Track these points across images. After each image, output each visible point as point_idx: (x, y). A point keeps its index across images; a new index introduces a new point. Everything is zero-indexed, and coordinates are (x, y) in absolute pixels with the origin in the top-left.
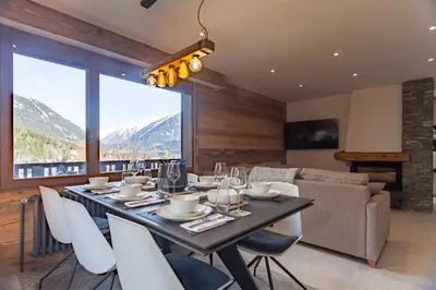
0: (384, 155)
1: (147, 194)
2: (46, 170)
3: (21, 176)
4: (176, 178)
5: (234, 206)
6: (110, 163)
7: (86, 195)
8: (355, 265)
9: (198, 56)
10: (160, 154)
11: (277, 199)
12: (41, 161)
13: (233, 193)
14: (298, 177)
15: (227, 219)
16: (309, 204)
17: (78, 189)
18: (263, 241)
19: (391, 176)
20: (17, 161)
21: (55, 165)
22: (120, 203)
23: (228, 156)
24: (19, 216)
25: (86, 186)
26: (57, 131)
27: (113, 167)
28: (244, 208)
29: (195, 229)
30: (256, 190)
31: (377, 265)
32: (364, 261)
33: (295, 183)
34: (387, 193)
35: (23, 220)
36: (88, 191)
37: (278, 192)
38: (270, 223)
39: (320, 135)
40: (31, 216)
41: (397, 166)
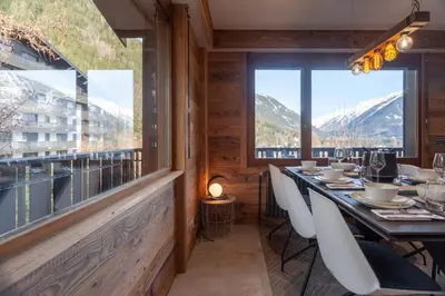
1: (349, 180)
2: (275, 153)
3: (260, 157)
4: (380, 167)
6: (323, 150)
7: (299, 175)
9: (406, 33)
10: (386, 142)
12: (274, 146)
17: (293, 169)
20: (258, 146)
21: (281, 149)
22: (322, 184)
24: (258, 185)
25: (299, 167)
26: (284, 120)
27: (326, 153)
35: (260, 187)
36: (300, 172)
40: (264, 185)
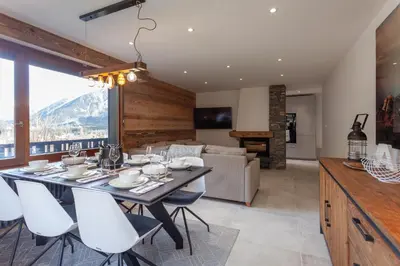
0: (259, 133)
5: (163, 176)
8: (238, 207)
11: (190, 169)
13: (161, 167)
14: (204, 151)
15: (159, 184)
16: (209, 171)
18: (180, 197)
19: (262, 147)
23: (150, 136)
28: (169, 176)
29: (141, 192)
30: (176, 163)
31: (251, 204)
32: (244, 204)
33: (201, 157)
34: (258, 159)
37: (191, 164)
38: (185, 184)
39: (220, 117)
41: (266, 140)
